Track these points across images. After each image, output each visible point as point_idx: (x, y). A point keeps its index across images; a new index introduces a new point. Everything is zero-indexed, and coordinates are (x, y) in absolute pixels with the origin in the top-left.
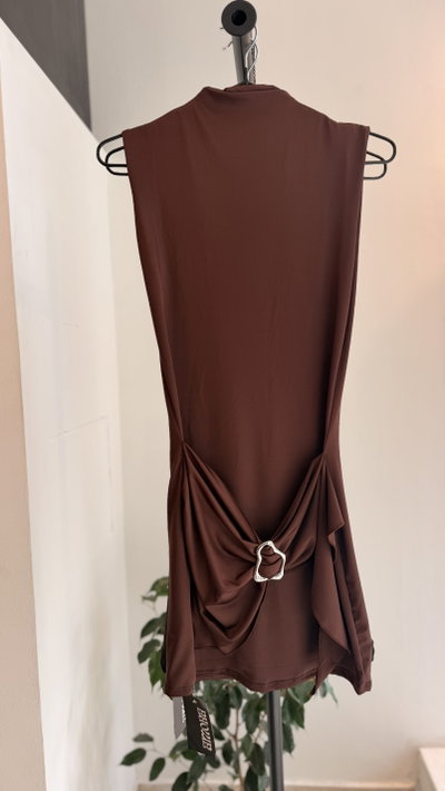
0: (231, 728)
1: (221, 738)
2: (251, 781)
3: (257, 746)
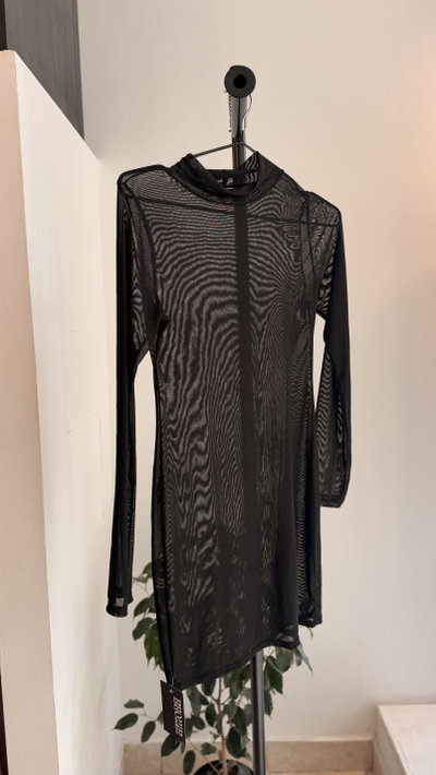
0: (215, 694)
1: (204, 701)
2: (234, 742)
3: (239, 709)
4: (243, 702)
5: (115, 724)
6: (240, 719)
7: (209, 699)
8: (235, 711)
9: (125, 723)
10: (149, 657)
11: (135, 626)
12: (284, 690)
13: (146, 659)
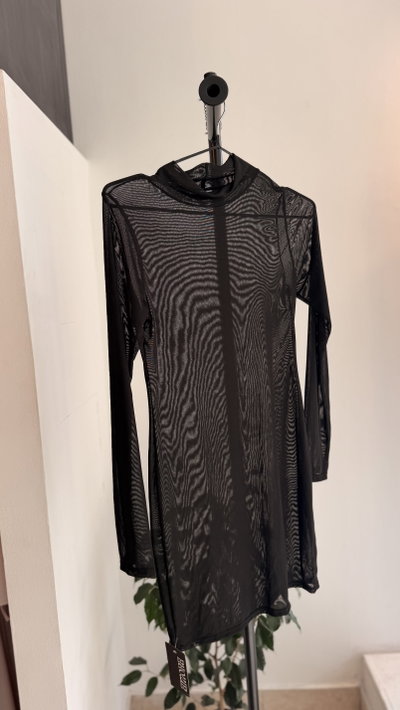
0: (212, 650)
1: (203, 659)
2: (230, 694)
3: (234, 665)
4: (238, 658)
5: (120, 680)
6: (235, 673)
7: (207, 656)
8: (230, 667)
9: (131, 679)
10: (149, 620)
11: (135, 591)
12: (275, 646)
13: (146, 622)
